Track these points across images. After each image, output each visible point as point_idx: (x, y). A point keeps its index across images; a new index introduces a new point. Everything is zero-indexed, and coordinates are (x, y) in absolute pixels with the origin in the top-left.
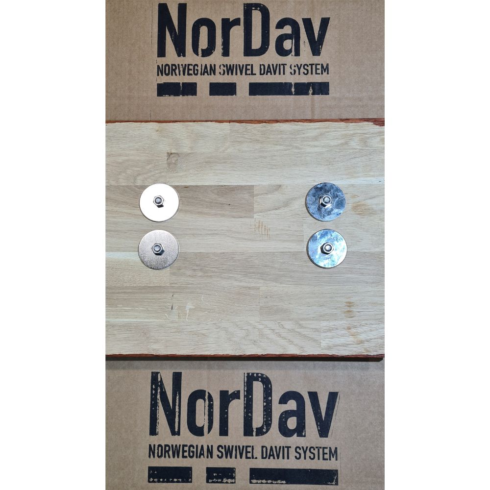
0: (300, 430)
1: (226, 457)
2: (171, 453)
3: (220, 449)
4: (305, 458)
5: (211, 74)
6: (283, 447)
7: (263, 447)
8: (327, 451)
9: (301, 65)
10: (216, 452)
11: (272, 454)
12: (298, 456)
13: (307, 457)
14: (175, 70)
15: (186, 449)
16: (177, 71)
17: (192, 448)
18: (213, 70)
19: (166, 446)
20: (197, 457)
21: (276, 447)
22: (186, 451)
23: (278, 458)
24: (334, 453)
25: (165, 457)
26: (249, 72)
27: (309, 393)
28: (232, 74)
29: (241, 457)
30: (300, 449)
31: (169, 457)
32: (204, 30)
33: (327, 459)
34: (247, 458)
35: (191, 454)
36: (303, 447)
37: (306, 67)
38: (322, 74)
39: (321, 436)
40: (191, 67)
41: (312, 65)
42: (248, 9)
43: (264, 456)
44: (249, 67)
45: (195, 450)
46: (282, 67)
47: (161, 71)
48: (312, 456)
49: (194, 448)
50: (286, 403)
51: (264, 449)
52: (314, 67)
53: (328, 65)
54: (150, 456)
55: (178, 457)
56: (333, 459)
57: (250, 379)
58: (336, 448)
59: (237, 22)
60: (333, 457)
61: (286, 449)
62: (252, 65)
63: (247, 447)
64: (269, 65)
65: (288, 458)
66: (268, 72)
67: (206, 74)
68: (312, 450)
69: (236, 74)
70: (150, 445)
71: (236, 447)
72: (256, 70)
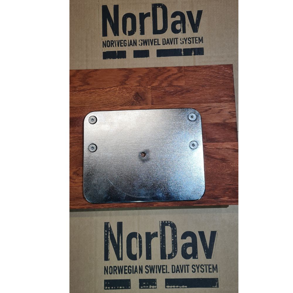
0: (194, 255)
1: (151, 273)
2: (117, 271)
3: (147, 267)
4: (198, 272)
5: (134, 46)
6: (185, 265)
7: (172, 266)
8: (211, 267)
9: (187, 38)
10: (144, 270)
11: (178, 270)
12: (194, 271)
13: (199, 271)
14: (113, 44)
15: (127, 268)
16: (114, 44)
17: (130, 268)
18: (135, 43)
19: (114, 267)
20: (133, 273)
21: (180, 266)
22: (126, 270)
23: (182, 272)
24: (215, 268)
25: (114, 273)
26: (156, 43)
27: (199, 232)
28: (146, 45)
29: (160, 272)
30: (195, 266)
31: (116, 273)
32: (129, 20)
33: (211, 272)
34: (163, 272)
35: (130, 271)
36: (196, 265)
37: (189, 39)
38: (199, 43)
39: (207, 258)
40: (122, 42)
41: (193, 38)
42: (155, 7)
43: (174, 271)
44: (156, 41)
45: (132, 269)
46: (175, 40)
47: (105, 44)
48: (202, 270)
49: (131, 268)
50: (185, 239)
51: (173, 267)
52: (194, 39)
53: (202, 37)
54: (105, 274)
55: (122, 273)
56: (215, 272)
57: (164, 224)
58: (217, 265)
59: (148, 15)
60: (215, 271)
61: (186, 267)
62: (158, 39)
63: (163, 266)
64: (168, 39)
65: (188, 272)
66: (167, 43)
67: (131, 45)
68: (202, 266)
69: (149, 45)
70: (105, 267)
71: (156, 266)
72: (161, 42)
